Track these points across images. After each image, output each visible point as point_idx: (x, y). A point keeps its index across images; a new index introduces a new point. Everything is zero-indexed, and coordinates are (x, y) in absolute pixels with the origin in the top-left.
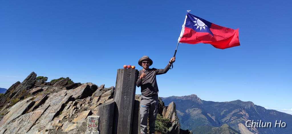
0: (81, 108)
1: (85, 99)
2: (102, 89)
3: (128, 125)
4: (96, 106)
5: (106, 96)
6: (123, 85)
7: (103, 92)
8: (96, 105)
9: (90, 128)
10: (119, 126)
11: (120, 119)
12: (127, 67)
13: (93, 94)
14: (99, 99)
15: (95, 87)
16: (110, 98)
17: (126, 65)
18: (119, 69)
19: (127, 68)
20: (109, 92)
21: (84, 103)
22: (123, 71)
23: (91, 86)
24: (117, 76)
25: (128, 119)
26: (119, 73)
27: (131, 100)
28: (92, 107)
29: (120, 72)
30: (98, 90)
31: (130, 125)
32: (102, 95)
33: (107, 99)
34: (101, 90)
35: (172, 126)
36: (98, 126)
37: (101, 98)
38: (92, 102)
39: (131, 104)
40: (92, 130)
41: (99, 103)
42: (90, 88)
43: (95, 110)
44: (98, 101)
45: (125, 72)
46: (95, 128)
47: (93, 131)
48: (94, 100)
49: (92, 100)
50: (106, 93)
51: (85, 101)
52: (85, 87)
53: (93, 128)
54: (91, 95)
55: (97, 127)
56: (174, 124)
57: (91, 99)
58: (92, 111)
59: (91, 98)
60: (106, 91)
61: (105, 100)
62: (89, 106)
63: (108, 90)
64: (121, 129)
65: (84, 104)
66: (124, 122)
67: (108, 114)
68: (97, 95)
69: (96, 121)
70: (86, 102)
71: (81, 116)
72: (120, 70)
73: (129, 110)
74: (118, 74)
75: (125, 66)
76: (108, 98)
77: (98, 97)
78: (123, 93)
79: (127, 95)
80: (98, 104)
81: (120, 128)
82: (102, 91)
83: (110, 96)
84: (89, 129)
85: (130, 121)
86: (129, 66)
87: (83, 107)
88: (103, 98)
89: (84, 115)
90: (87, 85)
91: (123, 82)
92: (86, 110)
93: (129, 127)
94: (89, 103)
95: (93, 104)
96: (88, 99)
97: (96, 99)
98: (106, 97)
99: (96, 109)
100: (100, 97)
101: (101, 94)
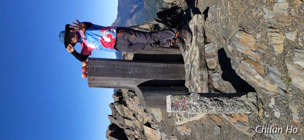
0: (141, 138)
1: (129, 136)
2: (114, 117)
3: (167, 66)
4: (138, 120)
5: (123, 111)
6: (113, 76)
7: (118, 115)
8: (136, 120)
9: (187, 107)
10: (169, 78)
11: (161, 78)
12: (85, 73)
13: (121, 127)
14: (127, 118)
15: (112, 127)
16: (125, 105)
17: (82, 74)
18: (88, 85)
19: (87, 72)
20: (118, 107)
21: (133, 136)
22: (92, 77)
23: (110, 132)
24: (99, 87)
25: (159, 67)
26: (95, 85)
27: (134, 63)
28: (139, 126)
29: (93, 82)
30: (116, 122)
31: (167, 64)
32: (123, 116)
33: (127, 108)
34: (115, 119)
35: (158, 24)
36: (183, 96)
37: (126, 116)
38: (131, 127)
39: (139, 64)
40: (190, 104)
41: (133, 118)
42: (113, 132)
43: (143, 120)
44: (130, 119)
45: (93, 76)
46: (187, 99)
47: (191, 102)
48: (129, 124)
49: (129, 127)
50: (119, 112)
51: (130, 135)
52: (113, 138)
53: (187, 103)
54: (123, 130)
55: (185, 97)
56: (155, 21)
57: (128, 129)
58: (145, 123)
59: (126, 129)
60: (117, 111)
61: (129, 111)
62: (137, 128)
63: (116, 109)
64: (174, 75)
65: (135, 136)
66: (164, 71)
67: (156, 93)
68: (122, 123)
69: (177, 100)
70: (132, 133)
71: (151, 136)
72: (91, 82)
73: (148, 67)
74: (97, 85)
75: (83, 76)
76: (125, 107)
77: (125, 120)
78: (124, 74)
79: (127, 70)
80: (135, 118)
81: (172, 77)
82: (116, 117)
83: (123, 106)
84: (189, 108)
85: (161, 64)
86: (83, 71)
87: (139, 136)
88: (126, 113)
89: (150, 133)
90: (109, 137)
91: (108, 76)
92: (143, 132)
93: (170, 65)
94: (133, 130)
95: (134, 124)
96: (127, 132)
97: (127, 122)
98: (125, 110)
99: (141, 120)
100: (124, 118)
101: (121, 118)
